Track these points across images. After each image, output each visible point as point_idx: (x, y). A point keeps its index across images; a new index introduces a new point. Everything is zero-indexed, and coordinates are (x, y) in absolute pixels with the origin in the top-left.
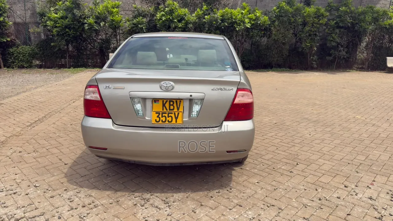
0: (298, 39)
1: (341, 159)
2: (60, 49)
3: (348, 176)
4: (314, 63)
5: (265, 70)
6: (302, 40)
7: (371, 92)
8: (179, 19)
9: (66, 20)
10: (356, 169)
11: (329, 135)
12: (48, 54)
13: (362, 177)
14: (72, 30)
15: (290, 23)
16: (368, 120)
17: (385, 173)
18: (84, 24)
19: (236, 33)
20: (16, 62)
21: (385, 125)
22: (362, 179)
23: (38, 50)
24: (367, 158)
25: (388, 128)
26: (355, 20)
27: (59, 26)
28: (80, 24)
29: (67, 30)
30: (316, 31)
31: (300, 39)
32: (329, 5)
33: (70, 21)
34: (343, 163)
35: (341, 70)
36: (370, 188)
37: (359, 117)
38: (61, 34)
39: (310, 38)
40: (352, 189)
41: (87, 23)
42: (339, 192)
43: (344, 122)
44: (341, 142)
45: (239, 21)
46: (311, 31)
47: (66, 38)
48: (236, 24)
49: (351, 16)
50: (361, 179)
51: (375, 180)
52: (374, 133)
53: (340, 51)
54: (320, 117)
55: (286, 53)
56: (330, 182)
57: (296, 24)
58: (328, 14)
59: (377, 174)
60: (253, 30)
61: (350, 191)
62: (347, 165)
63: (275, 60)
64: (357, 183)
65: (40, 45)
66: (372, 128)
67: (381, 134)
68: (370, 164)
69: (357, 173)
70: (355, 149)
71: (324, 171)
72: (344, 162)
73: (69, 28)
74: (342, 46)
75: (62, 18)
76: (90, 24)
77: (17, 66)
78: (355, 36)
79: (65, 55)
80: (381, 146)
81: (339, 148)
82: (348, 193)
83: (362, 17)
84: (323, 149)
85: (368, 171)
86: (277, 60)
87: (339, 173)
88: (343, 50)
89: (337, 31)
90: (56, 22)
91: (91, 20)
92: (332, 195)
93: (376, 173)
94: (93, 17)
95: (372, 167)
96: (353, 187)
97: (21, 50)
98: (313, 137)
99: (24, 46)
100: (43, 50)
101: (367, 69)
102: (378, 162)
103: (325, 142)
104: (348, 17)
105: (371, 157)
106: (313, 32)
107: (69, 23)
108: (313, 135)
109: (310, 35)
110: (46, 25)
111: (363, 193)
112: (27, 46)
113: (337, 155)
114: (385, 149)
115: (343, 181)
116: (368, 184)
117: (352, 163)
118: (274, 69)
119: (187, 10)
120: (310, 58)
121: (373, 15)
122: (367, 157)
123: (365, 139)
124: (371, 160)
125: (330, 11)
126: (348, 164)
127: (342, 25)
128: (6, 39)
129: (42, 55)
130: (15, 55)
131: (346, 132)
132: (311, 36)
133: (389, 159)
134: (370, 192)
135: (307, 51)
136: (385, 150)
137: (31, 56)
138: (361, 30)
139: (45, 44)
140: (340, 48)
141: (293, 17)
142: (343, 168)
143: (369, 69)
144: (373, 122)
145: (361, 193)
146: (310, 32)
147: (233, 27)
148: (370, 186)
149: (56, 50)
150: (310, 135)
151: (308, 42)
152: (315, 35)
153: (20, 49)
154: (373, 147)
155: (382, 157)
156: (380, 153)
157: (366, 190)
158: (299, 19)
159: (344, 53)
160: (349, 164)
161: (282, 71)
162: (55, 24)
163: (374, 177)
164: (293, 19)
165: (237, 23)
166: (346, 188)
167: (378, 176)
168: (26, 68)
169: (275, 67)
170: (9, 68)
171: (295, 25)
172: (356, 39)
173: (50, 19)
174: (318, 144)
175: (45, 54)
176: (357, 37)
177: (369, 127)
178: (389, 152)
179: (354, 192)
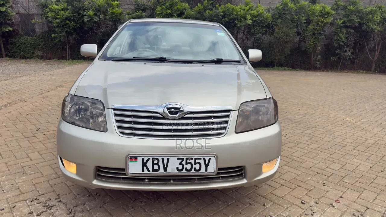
0: (301, 38)
1: (311, 168)
2: (60, 41)
3: (311, 189)
4: (317, 63)
5: (266, 69)
6: (306, 39)
7: (372, 94)
8: (179, 13)
9: (67, 12)
10: (325, 180)
11: (307, 138)
12: (49, 45)
13: (328, 191)
14: (72, 22)
15: (293, 22)
16: (358, 124)
17: (358, 187)
18: (83, 16)
19: (237, 30)
20: (18, 52)
21: (377, 130)
22: (327, 194)
23: (39, 41)
24: (342, 167)
25: (378, 133)
26: (362, 20)
27: (60, 18)
28: (80, 16)
29: (67, 22)
30: (320, 30)
31: (304, 38)
32: (336, 4)
33: (70, 13)
34: (311, 173)
35: (346, 72)
36: (333, 207)
37: (349, 120)
38: (61, 25)
39: (314, 37)
40: (310, 206)
41: (86, 15)
42: (292, 210)
43: (329, 125)
44: (318, 147)
45: (240, 17)
46: (315, 29)
47: (66, 29)
48: (236, 20)
49: (359, 16)
50: (325, 193)
51: (344, 196)
52: (360, 138)
53: (346, 51)
54: (304, 117)
55: (287, 51)
56: (286, 196)
57: (300, 22)
58: (334, 12)
59: (348, 189)
60: (255, 27)
61: (306, 210)
62: (315, 175)
63: (277, 58)
64: (319, 199)
65: (42, 36)
66: (360, 132)
67: (368, 139)
68: (344, 175)
69: (324, 185)
70: (331, 156)
71: (283, 181)
72: (312, 171)
73: (69, 20)
74: (348, 47)
75: (63, 10)
76: (89, 16)
77: (19, 56)
78: (363, 37)
79: (66, 47)
80: (364, 153)
81: (314, 154)
82: (303, 211)
83: (370, 16)
84: (293, 154)
85: (338, 184)
86: (279, 59)
87: (301, 184)
88: (349, 51)
89: (344, 30)
90: (57, 13)
91: (91, 13)
92: (281, 214)
93: (347, 187)
94: (93, 10)
95: (344, 178)
96: (313, 203)
97: (23, 41)
98: (287, 140)
99: (27, 37)
100: (45, 41)
101: (374, 71)
102: (354, 173)
103: (300, 145)
104: (355, 17)
105: (348, 166)
106: (317, 31)
107: (69, 15)
108: (288, 137)
109: (314, 34)
110: (48, 16)
111: (322, 213)
112: (29, 36)
113: (307, 162)
114: (367, 157)
115: (303, 195)
116: (331, 201)
117: (321, 173)
118: (275, 68)
119: (187, 4)
120: (313, 58)
121: (382, 15)
122: (344, 166)
123: (347, 145)
124: (347, 170)
125: (336, 10)
126: (316, 173)
127: (349, 25)
128: (8, 29)
129: (44, 46)
130: (17, 45)
131: (328, 136)
132: (316, 34)
133: (369, 170)
134: (332, 211)
135: (311, 50)
136: (367, 159)
137: (33, 47)
138: (369, 30)
139: (47, 35)
140: (346, 48)
141: (297, 15)
142: (308, 179)
143: (376, 72)
144: (363, 126)
145: (320, 212)
146: (314, 31)
147: (234, 23)
148: (334, 204)
149: (56, 41)
150: (285, 137)
151: (311, 41)
152: (320, 33)
153: (23, 39)
154: (354, 154)
155: (362, 168)
156: (361, 162)
157: (327, 208)
158: (303, 17)
159: (350, 54)
160: (318, 173)
161: (283, 70)
162: (56, 15)
163: (344, 191)
164: (296, 17)
165: (238, 19)
166: (302, 205)
167: (348, 191)
168: (28, 58)
169: (276, 66)
170: (11, 58)
171: (298, 23)
172: (363, 39)
173: (51, 10)
174: (290, 148)
175: (46, 45)
176: (364, 37)
177: (356, 131)
178: (371, 162)
179: (311, 210)
